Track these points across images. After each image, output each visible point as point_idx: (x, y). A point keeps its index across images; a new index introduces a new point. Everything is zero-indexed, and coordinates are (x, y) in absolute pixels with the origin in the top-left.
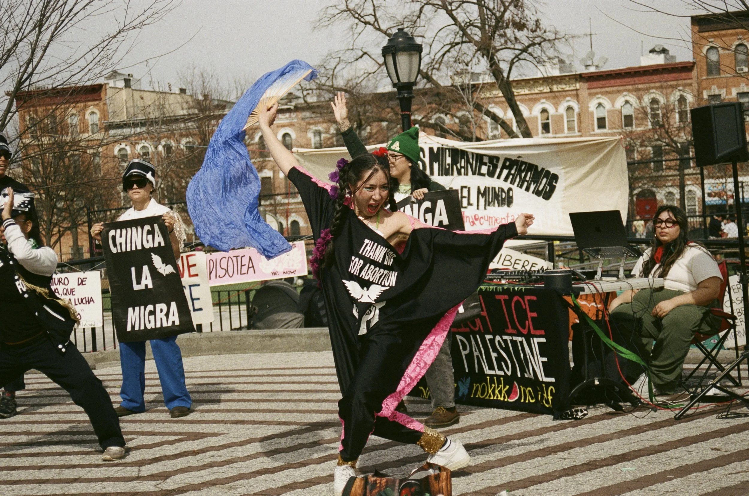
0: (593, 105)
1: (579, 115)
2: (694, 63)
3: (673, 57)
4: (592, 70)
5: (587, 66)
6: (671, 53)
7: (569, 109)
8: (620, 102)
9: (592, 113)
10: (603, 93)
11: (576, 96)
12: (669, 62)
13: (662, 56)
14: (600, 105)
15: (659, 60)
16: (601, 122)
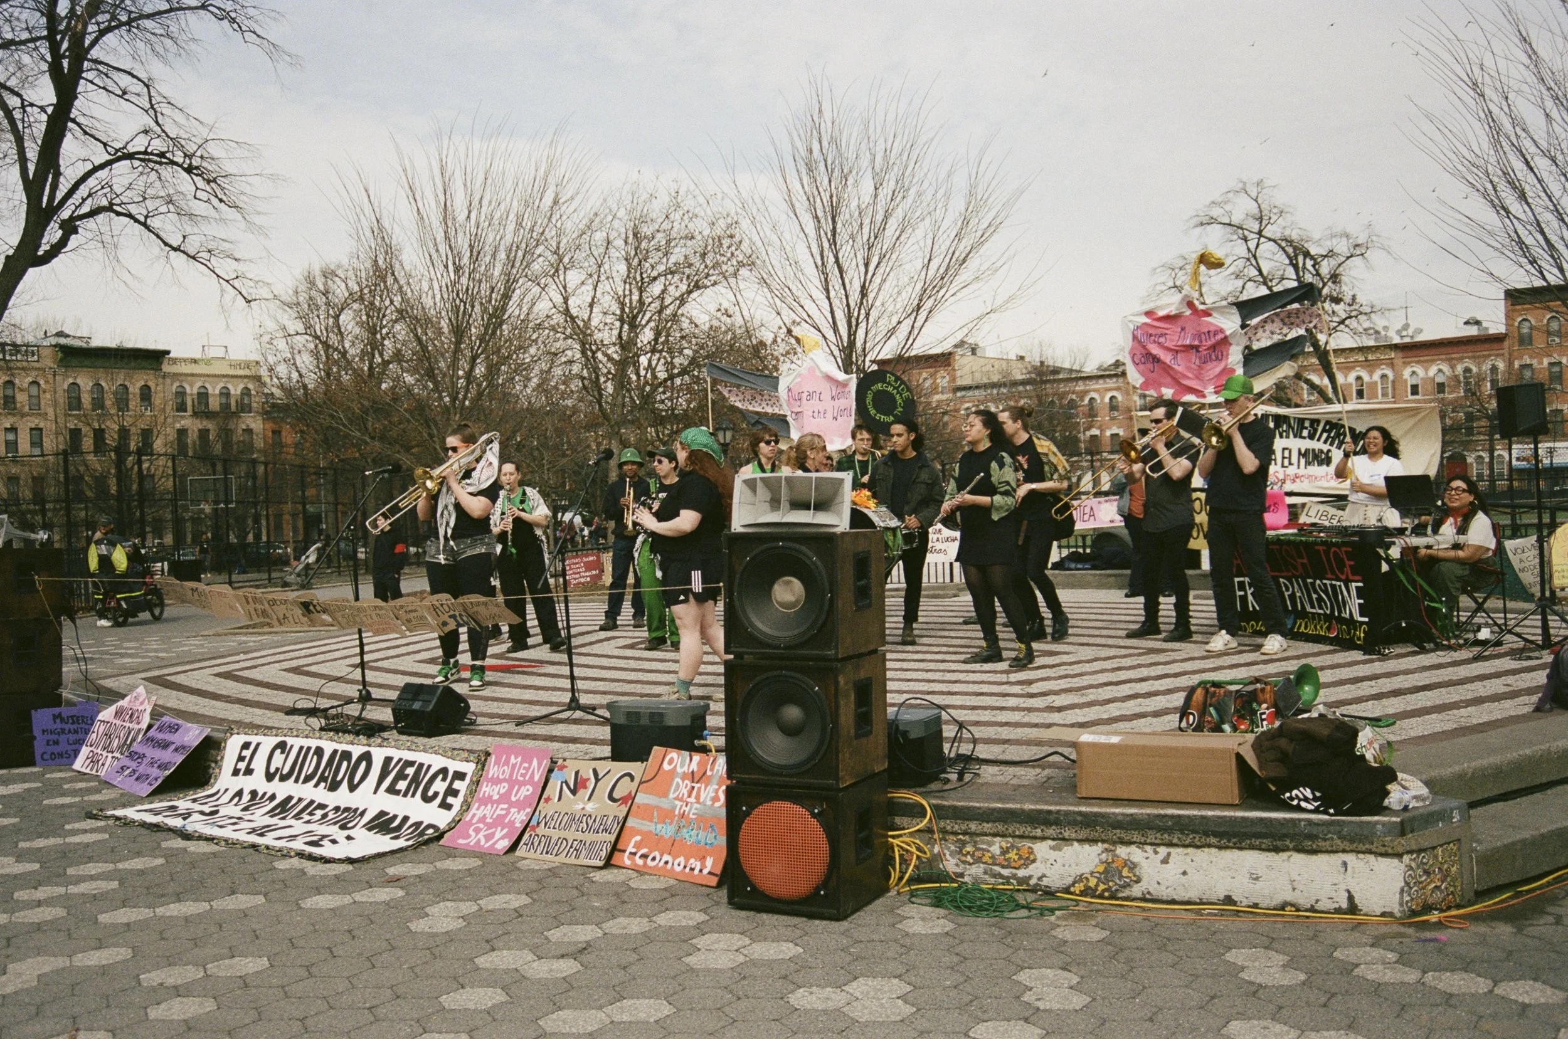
0: (1406, 373)
1: (1393, 382)
2: (1506, 335)
3: (1487, 329)
4: (1407, 340)
5: (1402, 337)
6: (1484, 324)
7: (1384, 376)
8: (1433, 371)
9: (1406, 381)
10: (1418, 362)
11: (1391, 364)
12: (1482, 333)
13: (1476, 327)
14: (1414, 373)
15: (1473, 331)
16: (1415, 390)
